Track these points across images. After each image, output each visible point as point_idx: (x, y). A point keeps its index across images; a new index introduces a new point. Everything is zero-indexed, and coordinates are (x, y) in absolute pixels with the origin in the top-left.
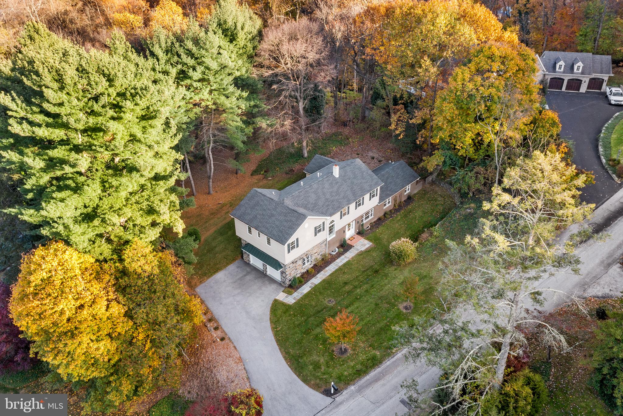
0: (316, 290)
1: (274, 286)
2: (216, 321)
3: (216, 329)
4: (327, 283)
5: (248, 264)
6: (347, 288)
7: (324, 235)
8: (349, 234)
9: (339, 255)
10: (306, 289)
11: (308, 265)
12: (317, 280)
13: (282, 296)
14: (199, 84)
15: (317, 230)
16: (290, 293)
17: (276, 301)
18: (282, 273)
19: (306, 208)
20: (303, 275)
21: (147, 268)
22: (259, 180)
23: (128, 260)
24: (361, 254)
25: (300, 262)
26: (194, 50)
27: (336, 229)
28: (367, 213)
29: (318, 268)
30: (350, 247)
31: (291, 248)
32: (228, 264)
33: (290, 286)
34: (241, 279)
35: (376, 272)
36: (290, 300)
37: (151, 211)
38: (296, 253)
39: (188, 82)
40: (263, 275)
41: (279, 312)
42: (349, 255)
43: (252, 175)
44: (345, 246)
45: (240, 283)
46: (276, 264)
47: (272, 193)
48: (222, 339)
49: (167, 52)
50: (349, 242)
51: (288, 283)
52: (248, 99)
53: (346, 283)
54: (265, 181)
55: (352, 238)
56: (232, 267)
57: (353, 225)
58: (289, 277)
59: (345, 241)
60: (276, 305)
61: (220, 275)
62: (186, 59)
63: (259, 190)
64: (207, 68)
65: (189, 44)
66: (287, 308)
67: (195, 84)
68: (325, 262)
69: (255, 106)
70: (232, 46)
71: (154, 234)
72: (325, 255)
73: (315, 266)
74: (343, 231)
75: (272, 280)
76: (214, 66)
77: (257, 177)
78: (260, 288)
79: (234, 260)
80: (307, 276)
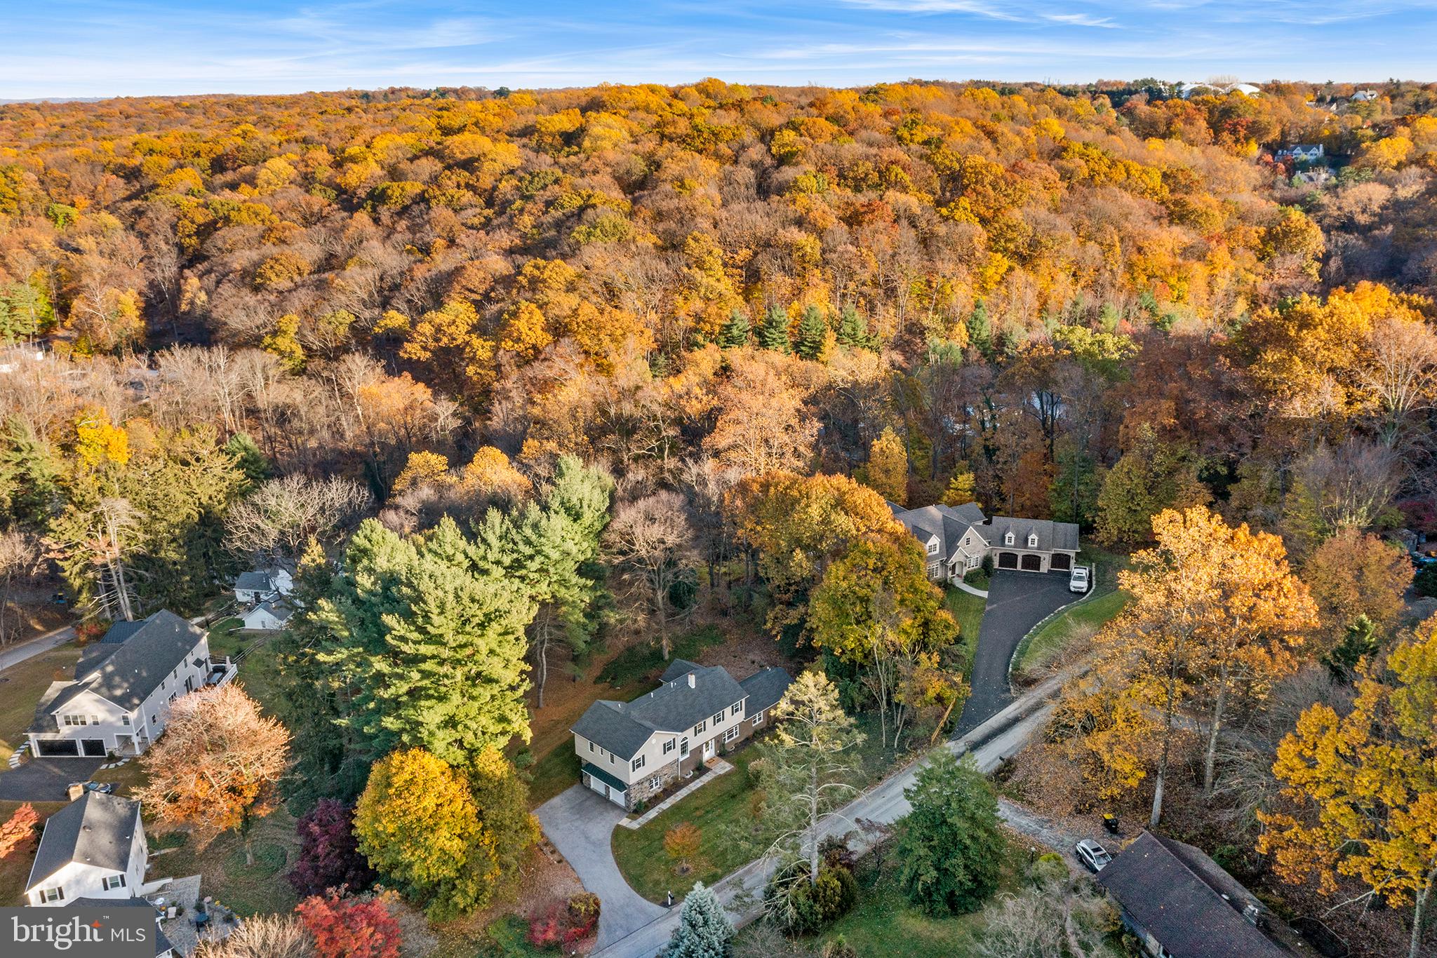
0: (663, 814)
1: (617, 812)
2: (552, 845)
3: (553, 852)
4: (676, 808)
5: (588, 789)
6: (698, 813)
7: (675, 754)
8: (707, 755)
9: (694, 778)
10: (652, 814)
11: (656, 789)
12: (665, 805)
13: (625, 822)
14: (536, 576)
15: (667, 748)
16: (634, 819)
17: (618, 826)
18: (627, 795)
19: (654, 722)
20: (650, 800)
21: (498, 773)
22: (604, 690)
23: (481, 765)
24: (720, 779)
25: (647, 784)
26: (534, 538)
27: (690, 748)
28: (730, 731)
29: (667, 792)
30: (707, 770)
31: (637, 765)
32: (565, 789)
33: (635, 812)
34: (581, 804)
35: (734, 797)
36: (635, 825)
37: (503, 719)
38: (641, 773)
39: (523, 572)
40: (605, 800)
41: (621, 837)
42: (706, 779)
43: (595, 683)
44: (701, 769)
45: (579, 810)
46: (620, 785)
47: (619, 706)
48: (559, 862)
49: (501, 538)
50: (707, 765)
51: (633, 807)
52: (593, 588)
53: (697, 809)
54: (611, 692)
55: (711, 760)
56: (569, 792)
57: (712, 744)
58: (634, 801)
59: (701, 763)
60: (618, 832)
61: (556, 800)
62: (521, 547)
63: (603, 702)
64: (547, 557)
65: (528, 531)
66: (630, 832)
67: (531, 575)
68: (675, 786)
69: (603, 596)
70: (576, 526)
71: (503, 741)
72: (676, 778)
73: (665, 790)
74: (699, 750)
75: (615, 806)
76: (555, 555)
77: (600, 686)
78: (601, 814)
79: (572, 784)
80: (655, 800)
